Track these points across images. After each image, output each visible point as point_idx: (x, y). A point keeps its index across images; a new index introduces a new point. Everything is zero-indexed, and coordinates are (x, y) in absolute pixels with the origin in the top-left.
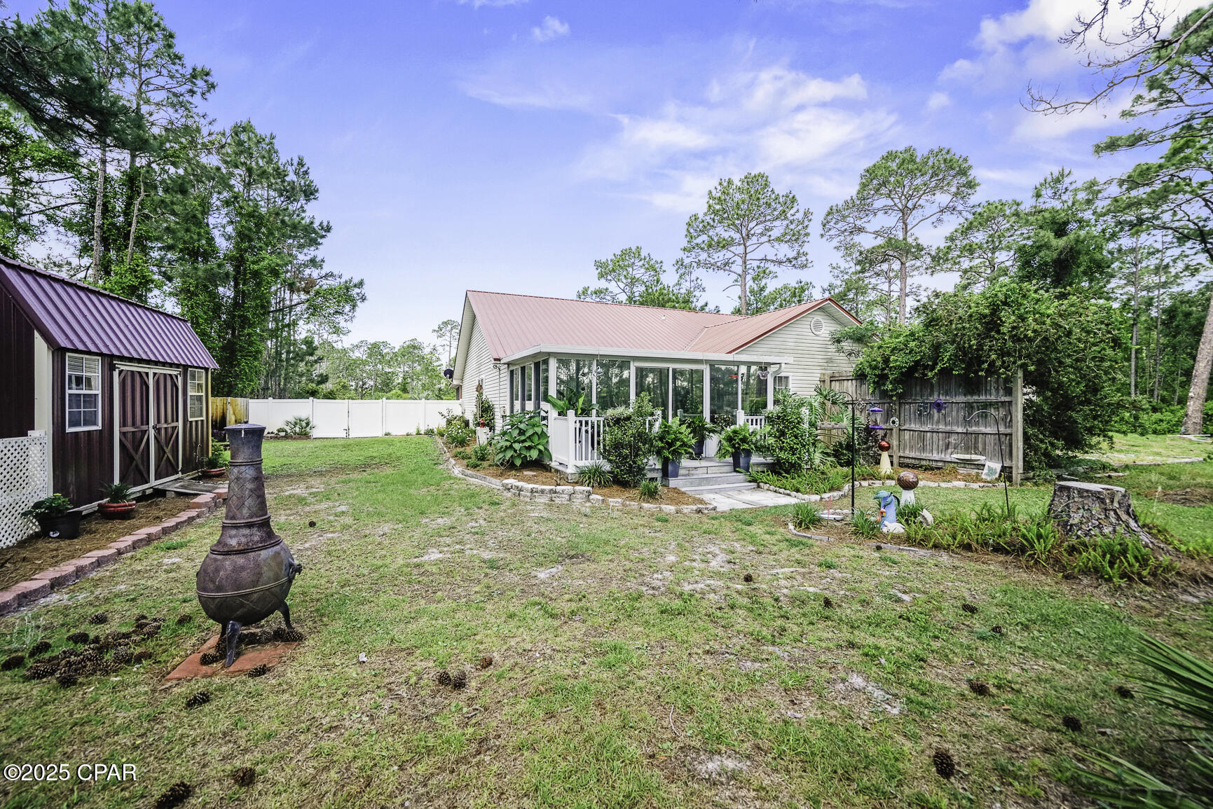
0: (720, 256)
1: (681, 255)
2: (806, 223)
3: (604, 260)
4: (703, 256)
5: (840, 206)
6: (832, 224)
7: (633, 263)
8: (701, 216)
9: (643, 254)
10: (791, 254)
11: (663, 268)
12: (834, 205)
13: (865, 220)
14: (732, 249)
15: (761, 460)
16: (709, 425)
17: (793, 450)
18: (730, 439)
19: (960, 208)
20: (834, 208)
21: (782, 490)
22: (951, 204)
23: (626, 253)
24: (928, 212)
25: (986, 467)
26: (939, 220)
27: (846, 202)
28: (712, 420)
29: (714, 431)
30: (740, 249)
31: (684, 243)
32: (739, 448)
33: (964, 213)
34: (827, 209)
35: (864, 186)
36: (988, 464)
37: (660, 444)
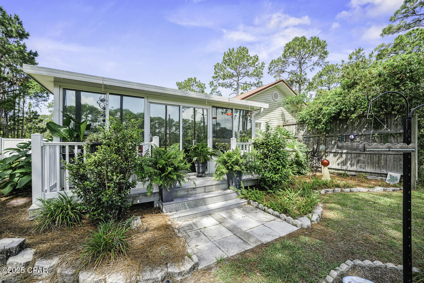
0: (228, 81)
1: (212, 80)
2: (262, 68)
3: (180, 82)
4: (221, 81)
5: (276, 60)
6: (272, 68)
7: (193, 85)
8: (220, 63)
9: (197, 80)
10: (256, 82)
11: (205, 87)
12: (274, 60)
13: (285, 67)
14: (233, 78)
15: (250, 177)
16: (211, 150)
17: (276, 171)
18: (225, 163)
19: (321, 63)
20: (274, 61)
21: (271, 210)
22: (318, 62)
23: (190, 80)
24: (308, 65)
25: (389, 175)
26: (313, 68)
27: (278, 59)
28: (214, 147)
29: (214, 155)
30: (236, 79)
31: (213, 75)
32: (232, 170)
33: (322, 66)
34: (271, 61)
35: (285, 51)
36: (389, 173)
37: (152, 170)
